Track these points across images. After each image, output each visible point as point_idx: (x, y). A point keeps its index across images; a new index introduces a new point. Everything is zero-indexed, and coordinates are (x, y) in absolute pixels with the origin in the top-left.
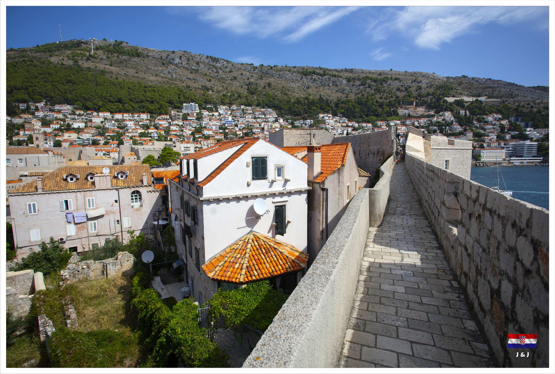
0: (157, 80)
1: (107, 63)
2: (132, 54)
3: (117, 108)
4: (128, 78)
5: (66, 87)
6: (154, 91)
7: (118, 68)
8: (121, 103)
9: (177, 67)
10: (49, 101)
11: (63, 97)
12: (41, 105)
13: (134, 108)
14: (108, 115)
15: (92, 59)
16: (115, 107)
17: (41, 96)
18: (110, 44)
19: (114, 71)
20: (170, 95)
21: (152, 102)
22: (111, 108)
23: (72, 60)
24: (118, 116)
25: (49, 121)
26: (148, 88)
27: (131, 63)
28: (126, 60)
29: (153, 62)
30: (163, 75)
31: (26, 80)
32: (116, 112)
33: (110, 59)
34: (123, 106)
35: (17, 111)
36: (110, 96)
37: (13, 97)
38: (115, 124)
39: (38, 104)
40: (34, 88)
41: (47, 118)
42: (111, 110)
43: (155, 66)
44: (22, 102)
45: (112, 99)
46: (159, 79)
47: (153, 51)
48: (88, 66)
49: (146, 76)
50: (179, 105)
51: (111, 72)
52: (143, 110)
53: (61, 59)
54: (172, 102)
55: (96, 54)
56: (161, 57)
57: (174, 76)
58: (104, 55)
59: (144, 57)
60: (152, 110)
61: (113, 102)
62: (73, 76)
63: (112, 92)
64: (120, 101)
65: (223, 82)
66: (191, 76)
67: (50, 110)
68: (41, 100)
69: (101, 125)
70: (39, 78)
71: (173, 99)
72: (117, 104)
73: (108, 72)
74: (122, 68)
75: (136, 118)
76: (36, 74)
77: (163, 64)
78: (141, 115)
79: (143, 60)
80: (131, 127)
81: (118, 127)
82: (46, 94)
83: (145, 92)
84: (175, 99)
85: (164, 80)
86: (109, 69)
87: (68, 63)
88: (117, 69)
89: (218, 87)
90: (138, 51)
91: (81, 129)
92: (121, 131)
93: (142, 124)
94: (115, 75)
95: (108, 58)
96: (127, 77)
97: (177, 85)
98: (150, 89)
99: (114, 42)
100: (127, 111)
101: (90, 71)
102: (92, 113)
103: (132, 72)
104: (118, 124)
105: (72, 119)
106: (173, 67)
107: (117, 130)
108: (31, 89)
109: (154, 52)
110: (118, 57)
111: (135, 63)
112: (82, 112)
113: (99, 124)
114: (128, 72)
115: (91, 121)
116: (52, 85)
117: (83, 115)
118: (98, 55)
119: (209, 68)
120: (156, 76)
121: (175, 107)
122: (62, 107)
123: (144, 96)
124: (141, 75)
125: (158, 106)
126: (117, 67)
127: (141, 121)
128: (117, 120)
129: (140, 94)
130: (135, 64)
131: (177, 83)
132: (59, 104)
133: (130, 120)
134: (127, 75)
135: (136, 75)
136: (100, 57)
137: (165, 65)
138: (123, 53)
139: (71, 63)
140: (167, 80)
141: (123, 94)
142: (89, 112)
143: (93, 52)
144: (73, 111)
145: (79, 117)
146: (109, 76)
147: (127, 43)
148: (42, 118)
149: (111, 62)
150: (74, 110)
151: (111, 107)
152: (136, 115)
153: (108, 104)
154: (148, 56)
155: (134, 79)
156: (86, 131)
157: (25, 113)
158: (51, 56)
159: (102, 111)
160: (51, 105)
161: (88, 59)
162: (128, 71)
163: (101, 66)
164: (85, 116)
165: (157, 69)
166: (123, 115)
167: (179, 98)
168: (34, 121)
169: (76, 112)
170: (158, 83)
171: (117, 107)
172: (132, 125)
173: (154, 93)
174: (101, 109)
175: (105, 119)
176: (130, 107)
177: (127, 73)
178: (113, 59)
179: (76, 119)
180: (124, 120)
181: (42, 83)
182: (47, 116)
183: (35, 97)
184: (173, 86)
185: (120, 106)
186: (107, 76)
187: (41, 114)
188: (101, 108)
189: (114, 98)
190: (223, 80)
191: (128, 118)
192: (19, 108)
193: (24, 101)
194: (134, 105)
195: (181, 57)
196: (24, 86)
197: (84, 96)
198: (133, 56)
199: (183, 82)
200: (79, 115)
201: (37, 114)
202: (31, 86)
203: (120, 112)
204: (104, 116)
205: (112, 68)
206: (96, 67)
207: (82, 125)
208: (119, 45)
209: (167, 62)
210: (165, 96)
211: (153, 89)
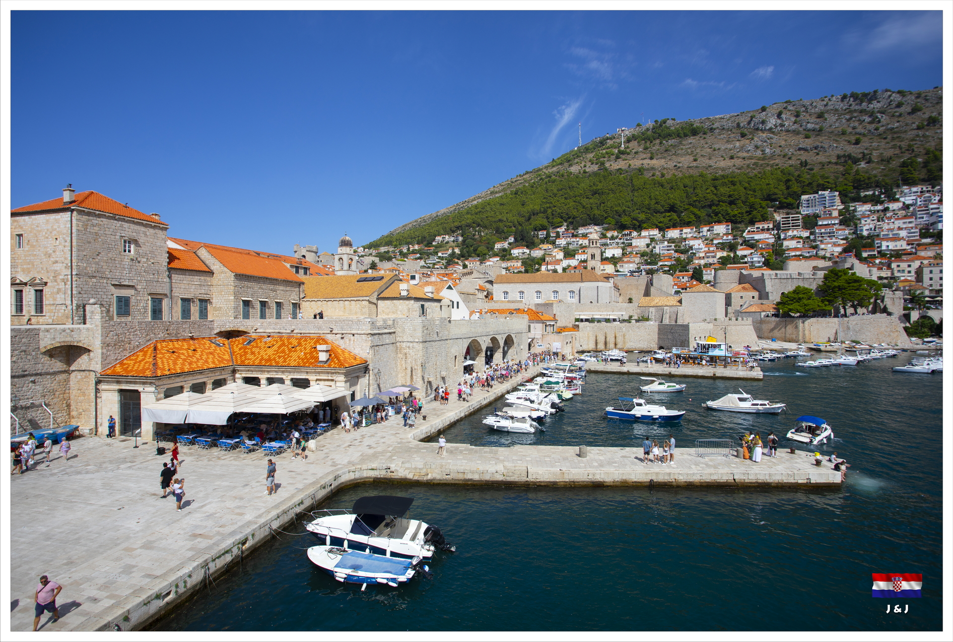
0: (734, 166)
1: (645, 156)
2: (684, 133)
3: (670, 220)
4: (681, 171)
5: (591, 201)
6: (733, 183)
7: (663, 160)
8: (675, 212)
9: (773, 133)
10: (572, 223)
11: (588, 215)
12: (561, 230)
13: (699, 217)
14: (655, 232)
15: (623, 157)
16: (666, 220)
17: (562, 218)
18: (647, 129)
19: (656, 167)
20: (768, 184)
21: (731, 203)
22: (660, 222)
23: (597, 164)
24: (673, 233)
25: (574, 251)
26: (721, 181)
27: (684, 147)
28: (675, 146)
29: (722, 136)
30: (745, 155)
31: (544, 201)
32: (669, 228)
33: (649, 150)
34: (679, 217)
35: (536, 240)
36: (657, 203)
37: (530, 224)
38: (671, 246)
39: (558, 230)
40: (554, 209)
41: (571, 247)
42: (660, 225)
43: (728, 142)
44: (540, 230)
45: (659, 207)
46: (738, 162)
47: (721, 118)
48: (618, 167)
49: (711, 163)
50: (790, 200)
51: (653, 169)
52: (716, 219)
53: (582, 166)
54: (773, 197)
55: (628, 148)
56: (738, 125)
57: (767, 150)
58: (640, 146)
59: (704, 134)
60: (734, 216)
61: (662, 213)
62: (600, 184)
63: (659, 197)
64: (672, 209)
65: (893, 139)
66: (808, 143)
67: (573, 236)
68: (561, 224)
69: (647, 249)
70: (558, 195)
71: (776, 191)
72: (668, 214)
73: (648, 170)
74: (669, 158)
75: (705, 234)
76: (555, 191)
77: (743, 135)
78: (715, 227)
79: (704, 138)
80: (699, 249)
81: (676, 251)
82: (567, 214)
83: (715, 187)
84: (780, 190)
85: (747, 162)
86: (648, 164)
87: (591, 169)
88: (662, 162)
89: (881, 151)
90: (695, 126)
91: (616, 258)
92: (683, 257)
93: (719, 243)
94: (659, 171)
95: (646, 148)
96: (679, 169)
97: (777, 165)
98: (726, 180)
99: (654, 124)
100: (688, 224)
101: (621, 174)
102: (631, 232)
103: (686, 161)
104: (675, 247)
105: (602, 245)
106: (764, 135)
107: (676, 255)
108: (549, 211)
109: (722, 120)
110: (661, 143)
111: (690, 146)
112: (616, 234)
113: (643, 249)
114: (679, 163)
115: (630, 245)
116: (574, 202)
117: (617, 237)
118: (631, 149)
119: (851, 119)
120: (732, 158)
121: (782, 206)
122: (588, 229)
123: (716, 195)
124: (703, 162)
125: (745, 209)
126: (661, 158)
127: (715, 238)
128: (671, 241)
129: (708, 191)
130: (690, 148)
131: (777, 161)
132: (583, 225)
133: (696, 238)
134: (679, 168)
135: (695, 164)
136: (634, 151)
137: (746, 137)
138: (669, 136)
139: (595, 168)
140: (753, 161)
141: (676, 197)
142: (626, 232)
143: (623, 146)
144: (602, 234)
145: (611, 241)
146: (651, 175)
147: (674, 120)
148: (564, 248)
149: (652, 153)
150: (605, 232)
151: (659, 220)
152: (705, 229)
153: (654, 216)
154: (712, 130)
155: (691, 171)
156: (625, 260)
157: (543, 243)
158: (571, 165)
159: (646, 229)
160: (573, 229)
161: (618, 158)
162: (679, 161)
163: (636, 163)
164: (620, 239)
165: (730, 146)
166: (681, 231)
167: (788, 188)
168: (555, 252)
169: (607, 235)
170: (736, 170)
171: (669, 218)
172: (702, 246)
173: (733, 187)
174: (645, 225)
175: (652, 240)
176: (692, 216)
177: (678, 165)
178: (654, 148)
179: (607, 245)
180: (685, 239)
181: (563, 200)
182: (570, 244)
183: (555, 220)
184: (769, 168)
185: (675, 216)
186: (647, 175)
187: (562, 242)
188: (644, 223)
189: (663, 206)
190: (895, 133)
191: (689, 236)
192: (538, 237)
193: (543, 228)
194: (698, 213)
195: (779, 115)
196: (542, 209)
197: (616, 209)
198: (686, 135)
199: (790, 158)
200: (612, 238)
201: (558, 242)
202: (550, 207)
203: (674, 226)
204: (649, 235)
205: (654, 162)
206: (630, 165)
207: (618, 252)
208: (661, 125)
209: (750, 130)
210: (758, 188)
211: (731, 179)
